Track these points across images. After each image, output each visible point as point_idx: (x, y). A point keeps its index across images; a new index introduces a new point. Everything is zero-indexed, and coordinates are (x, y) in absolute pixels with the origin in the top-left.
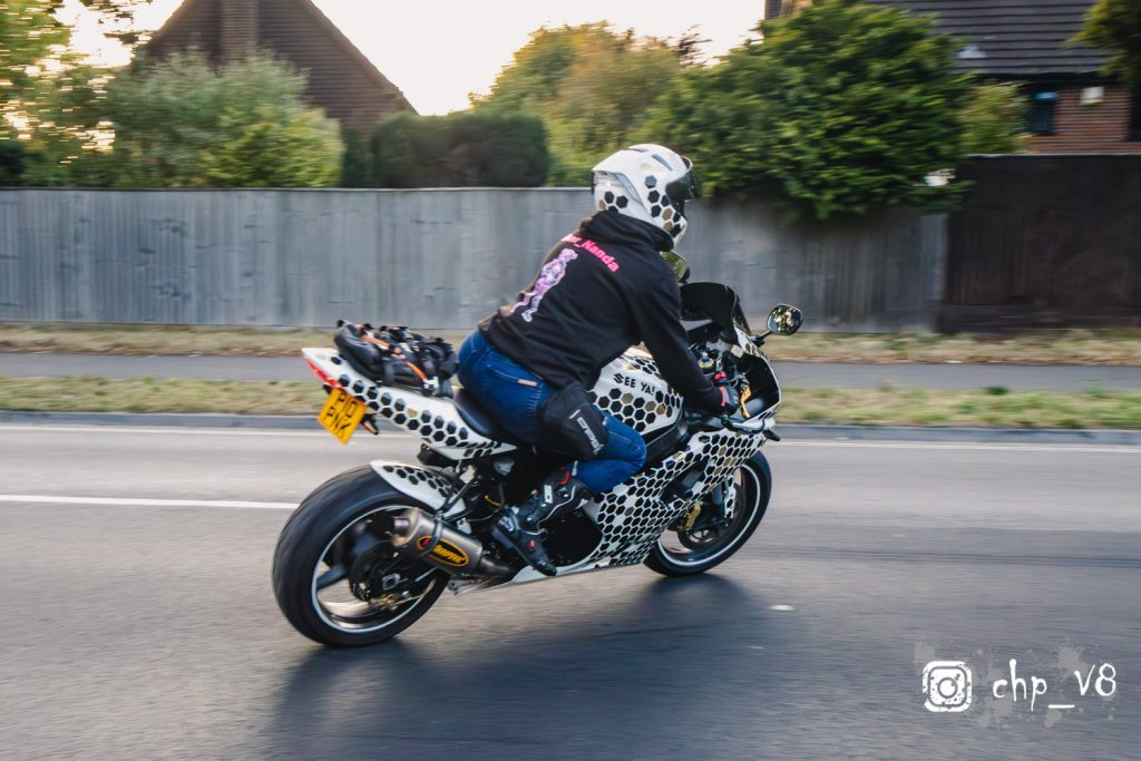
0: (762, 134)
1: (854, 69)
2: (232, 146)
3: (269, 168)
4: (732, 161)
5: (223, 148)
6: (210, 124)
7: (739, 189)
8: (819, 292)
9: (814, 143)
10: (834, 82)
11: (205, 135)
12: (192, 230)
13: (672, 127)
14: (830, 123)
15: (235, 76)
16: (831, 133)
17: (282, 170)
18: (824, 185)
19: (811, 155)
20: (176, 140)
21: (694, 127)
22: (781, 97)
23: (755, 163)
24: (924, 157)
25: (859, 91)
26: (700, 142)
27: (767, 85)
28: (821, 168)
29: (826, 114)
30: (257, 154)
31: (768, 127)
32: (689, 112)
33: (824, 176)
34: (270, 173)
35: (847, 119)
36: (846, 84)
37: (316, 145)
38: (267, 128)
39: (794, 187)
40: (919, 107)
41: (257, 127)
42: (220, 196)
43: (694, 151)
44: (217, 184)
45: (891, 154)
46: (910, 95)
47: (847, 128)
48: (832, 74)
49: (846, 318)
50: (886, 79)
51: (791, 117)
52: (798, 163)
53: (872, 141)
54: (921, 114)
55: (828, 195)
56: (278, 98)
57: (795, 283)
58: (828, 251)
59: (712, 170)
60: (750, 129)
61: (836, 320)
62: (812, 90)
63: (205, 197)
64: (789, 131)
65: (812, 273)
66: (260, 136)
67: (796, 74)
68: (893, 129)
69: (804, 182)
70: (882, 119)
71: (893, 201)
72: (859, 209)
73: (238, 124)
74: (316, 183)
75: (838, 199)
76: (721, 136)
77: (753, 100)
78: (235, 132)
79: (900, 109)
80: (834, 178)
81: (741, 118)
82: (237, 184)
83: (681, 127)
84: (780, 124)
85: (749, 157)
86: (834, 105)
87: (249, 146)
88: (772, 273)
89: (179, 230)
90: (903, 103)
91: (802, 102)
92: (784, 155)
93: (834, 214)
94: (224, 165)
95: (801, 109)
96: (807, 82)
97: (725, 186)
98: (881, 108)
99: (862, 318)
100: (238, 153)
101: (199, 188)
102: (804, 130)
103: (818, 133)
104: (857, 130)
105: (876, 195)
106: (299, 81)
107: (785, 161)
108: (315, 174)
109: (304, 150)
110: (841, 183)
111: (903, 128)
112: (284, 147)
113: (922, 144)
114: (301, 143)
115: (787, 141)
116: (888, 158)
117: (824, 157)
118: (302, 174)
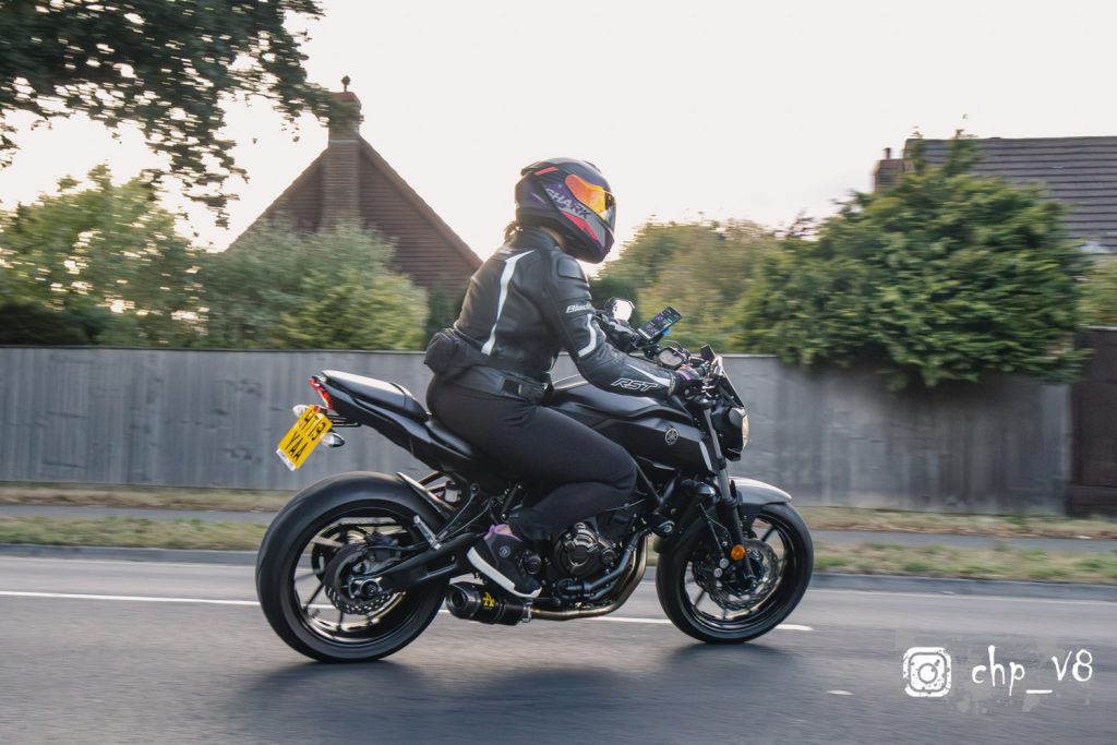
0: (864, 299)
1: (958, 233)
2: (313, 307)
3: (350, 330)
4: (832, 326)
5: (305, 310)
6: (294, 288)
7: (840, 356)
8: (933, 467)
9: (918, 307)
10: (938, 247)
11: (288, 298)
12: (268, 392)
13: (767, 295)
14: (936, 287)
15: (324, 240)
16: (936, 297)
17: (363, 331)
18: (931, 350)
19: (916, 320)
20: (259, 302)
21: (791, 294)
22: (883, 263)
23: (857, 328)
24: (1038, 323)
25: (964, 255)
26: (799, 308)
27: (867, 250)
28: (926, 334)
29: (930, 279)
30: (340, 316)
31: (869, 291)
32: (787, 278)
33: (930, 340)
34: (350, 334)
35: (953, 283)
36: (950, 250)
37: (401, 310)
38: (350, 291)
39: (899, 353)
40: (1029, 272)
41: (340, 289)
42: (299, 357)
43: (793, 317)
44: (296, 346)
45: (1000, 319)
46: (1020, 260)
47: (953, 293)
48: (936, 240)
49: (964, 497)
50: (993, 243)
51: (893, 282)
52: (902, 329)
53: (981, 305)
54: (1033, 279)
55: (936, 361)
56: (365, 263)
57: (906, 460)
58: (941, 426)
59: (810, 337)
60: (851, 294)
61: (952, 499)
62: (914, 256)
63: (283, 359)
64: (891, 294)
65: (925, 448)
66: (342, 298)
67: (897, 240)
68: (1003, 294)
69: (910, 347)
70: (990, 283)
71: (1008, 368)
72: (971, 377)
73: (322, 287)
74: (399, 346)
75: (947, 365)
76: (820, 302)
77: (853, 264)
78: (317, 294)
79: (1009, 274)
80: (940, 343)
81: (841, 284)
82: (317, 346)
83: (777, 294)
84: (881, 288)
85: (850, 322)
86: (939, 269)
87: (330, 308)
88: (881, 448)
89: (255, 391)
90: (1013, 267)
91: (905, 267)
92: (887, 319)
93: (942, 382)
94: (304, 326)
95: (903, 274)
96: (909, 248)
97: (825, 353)
98: (988, 273)
99: (981, 498)
100: (319, 315)
101: (276, 349)
102: (906, 293)
103: (922, 297)
104: (963, 294)
105: (987, 361)
106: (388, 250)
107: (887, 326)
108: (398, 337)
109: (388, 314)
110: (949, 349)
111: (1012, 293)
112: (367, 309)
113: (1035, 311)
114: (385, 307)
115: (889, 305)
116: (998, 324)
117: (931, 322)
118: (384, 337)
